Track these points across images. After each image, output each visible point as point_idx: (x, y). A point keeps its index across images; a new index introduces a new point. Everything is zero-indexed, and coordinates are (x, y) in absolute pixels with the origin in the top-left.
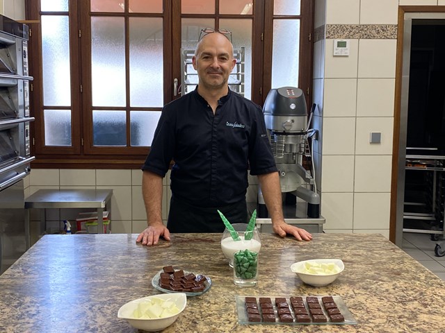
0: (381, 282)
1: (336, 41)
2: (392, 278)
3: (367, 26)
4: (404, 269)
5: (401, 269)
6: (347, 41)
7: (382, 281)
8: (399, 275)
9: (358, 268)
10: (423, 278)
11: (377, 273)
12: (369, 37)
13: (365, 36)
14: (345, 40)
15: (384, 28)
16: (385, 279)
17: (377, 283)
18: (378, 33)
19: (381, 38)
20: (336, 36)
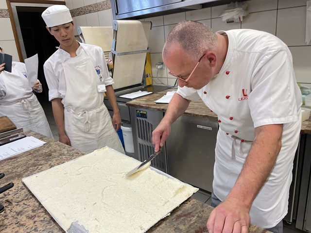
0: (40, 167)
2: (47, 160)
4: (52, 150)
5: (50, 151)
7: (41, 165)
8: (50, 156)
9: (22, 161)
10: (66, 152)
11: (36, 160)
16: (42, 162)
17: (38, 168)
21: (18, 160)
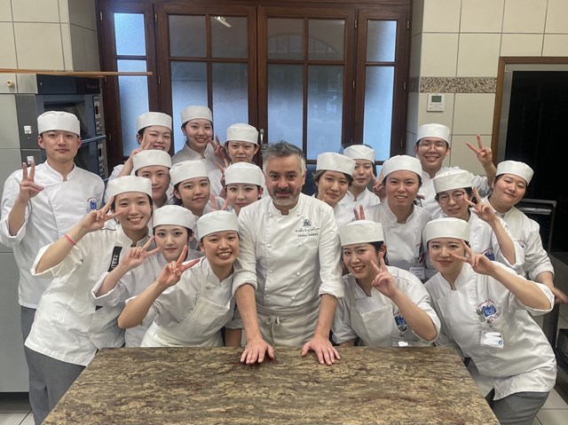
1: (431, 95)
3: (464, 79)
6: (443, 95)
12: (465, 91)
13: (462, 90)
14: (439, 95)
15: (482, 81)
18: (476, 86)
19: (479, 92)
20: (431, 90)
21: (419, 408)
